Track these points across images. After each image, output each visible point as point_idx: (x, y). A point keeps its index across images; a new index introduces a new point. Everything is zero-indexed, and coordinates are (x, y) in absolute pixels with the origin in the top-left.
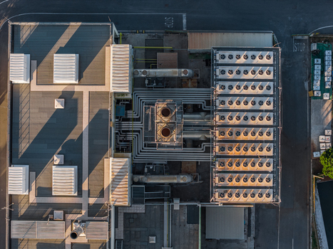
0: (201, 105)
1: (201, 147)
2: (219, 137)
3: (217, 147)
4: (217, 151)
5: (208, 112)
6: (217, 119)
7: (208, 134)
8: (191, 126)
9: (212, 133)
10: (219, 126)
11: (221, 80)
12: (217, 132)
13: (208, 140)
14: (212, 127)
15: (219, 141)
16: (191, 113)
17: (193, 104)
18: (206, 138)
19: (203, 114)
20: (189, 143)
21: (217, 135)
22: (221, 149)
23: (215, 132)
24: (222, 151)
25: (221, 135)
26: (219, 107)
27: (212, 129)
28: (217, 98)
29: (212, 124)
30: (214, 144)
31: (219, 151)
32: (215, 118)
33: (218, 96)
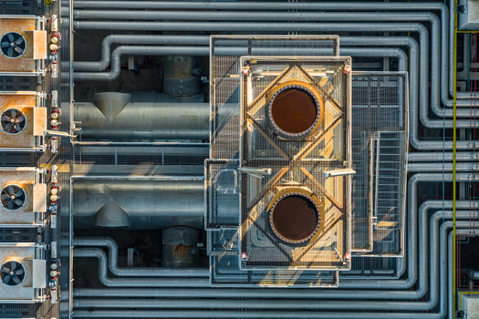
0: (122, 263)
1: (124, 57)
2: (32, 103)
3: (40, 52)
4: (40, 37)
5: (87, 228)
6: (40, 192)
7: (86, 123)
9: (64, 126)
10: (31, 159)
12: (39, 128)
13: (87, 91)
14: (67, 153)
15: (29, 83)
16: (173, 223)
17: (160, 265)
18: (98, 104)
19: (114, 220)
20: (181, 77)
21: (40, 114)
22: (22, 46)
23: (50, 127)
24: (16, 36)
25: (19, 114)
26: (31, 254)
27: (64, 142)
28: (42, 298)
29: (65, 168)
30: (55, 68)
31: (30, 34)
32: (54, 197)
33: (39, 305)
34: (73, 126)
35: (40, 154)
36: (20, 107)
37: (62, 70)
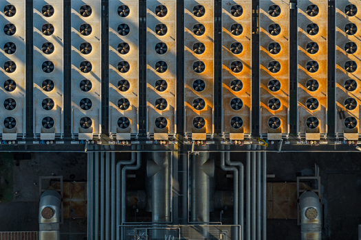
0: (128, 172)
1: (232, 173)
2: (209, 130)
3: (232, 136)
4: (241, 136)
5: (146, 158)
6: (165, 136)
7: (199, 157)
8: (180, 199)
9: (197, 148)
10: (180, 132)
11: (67, 127)
12: (195, 136)
13: (215, 158)
14: (183, 149)
16: (149, 196)
18: (208, 161)
19: (150, 169)
20: (222, 200)
21: (203, 136)
22: (236, 127)
23: (196, 141)
24: (241, 124)
25: (202, 126)
26: (133, 131)
27: (189, 147)
28: (111, 137)
29: (176, 147)
30: (226, 143)
31: (242, 131)
32: (161, 143)
33: (108, 135)
34: (197, 152)
35: (183, 135)
36: (206, 126)
37: (226, 145)
